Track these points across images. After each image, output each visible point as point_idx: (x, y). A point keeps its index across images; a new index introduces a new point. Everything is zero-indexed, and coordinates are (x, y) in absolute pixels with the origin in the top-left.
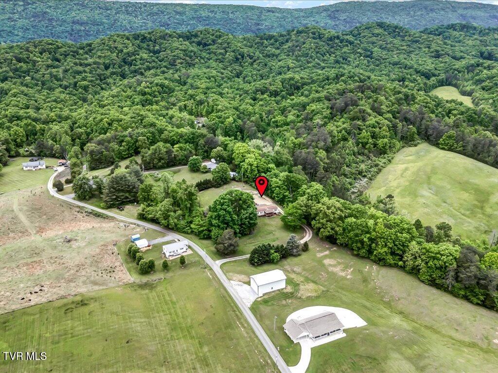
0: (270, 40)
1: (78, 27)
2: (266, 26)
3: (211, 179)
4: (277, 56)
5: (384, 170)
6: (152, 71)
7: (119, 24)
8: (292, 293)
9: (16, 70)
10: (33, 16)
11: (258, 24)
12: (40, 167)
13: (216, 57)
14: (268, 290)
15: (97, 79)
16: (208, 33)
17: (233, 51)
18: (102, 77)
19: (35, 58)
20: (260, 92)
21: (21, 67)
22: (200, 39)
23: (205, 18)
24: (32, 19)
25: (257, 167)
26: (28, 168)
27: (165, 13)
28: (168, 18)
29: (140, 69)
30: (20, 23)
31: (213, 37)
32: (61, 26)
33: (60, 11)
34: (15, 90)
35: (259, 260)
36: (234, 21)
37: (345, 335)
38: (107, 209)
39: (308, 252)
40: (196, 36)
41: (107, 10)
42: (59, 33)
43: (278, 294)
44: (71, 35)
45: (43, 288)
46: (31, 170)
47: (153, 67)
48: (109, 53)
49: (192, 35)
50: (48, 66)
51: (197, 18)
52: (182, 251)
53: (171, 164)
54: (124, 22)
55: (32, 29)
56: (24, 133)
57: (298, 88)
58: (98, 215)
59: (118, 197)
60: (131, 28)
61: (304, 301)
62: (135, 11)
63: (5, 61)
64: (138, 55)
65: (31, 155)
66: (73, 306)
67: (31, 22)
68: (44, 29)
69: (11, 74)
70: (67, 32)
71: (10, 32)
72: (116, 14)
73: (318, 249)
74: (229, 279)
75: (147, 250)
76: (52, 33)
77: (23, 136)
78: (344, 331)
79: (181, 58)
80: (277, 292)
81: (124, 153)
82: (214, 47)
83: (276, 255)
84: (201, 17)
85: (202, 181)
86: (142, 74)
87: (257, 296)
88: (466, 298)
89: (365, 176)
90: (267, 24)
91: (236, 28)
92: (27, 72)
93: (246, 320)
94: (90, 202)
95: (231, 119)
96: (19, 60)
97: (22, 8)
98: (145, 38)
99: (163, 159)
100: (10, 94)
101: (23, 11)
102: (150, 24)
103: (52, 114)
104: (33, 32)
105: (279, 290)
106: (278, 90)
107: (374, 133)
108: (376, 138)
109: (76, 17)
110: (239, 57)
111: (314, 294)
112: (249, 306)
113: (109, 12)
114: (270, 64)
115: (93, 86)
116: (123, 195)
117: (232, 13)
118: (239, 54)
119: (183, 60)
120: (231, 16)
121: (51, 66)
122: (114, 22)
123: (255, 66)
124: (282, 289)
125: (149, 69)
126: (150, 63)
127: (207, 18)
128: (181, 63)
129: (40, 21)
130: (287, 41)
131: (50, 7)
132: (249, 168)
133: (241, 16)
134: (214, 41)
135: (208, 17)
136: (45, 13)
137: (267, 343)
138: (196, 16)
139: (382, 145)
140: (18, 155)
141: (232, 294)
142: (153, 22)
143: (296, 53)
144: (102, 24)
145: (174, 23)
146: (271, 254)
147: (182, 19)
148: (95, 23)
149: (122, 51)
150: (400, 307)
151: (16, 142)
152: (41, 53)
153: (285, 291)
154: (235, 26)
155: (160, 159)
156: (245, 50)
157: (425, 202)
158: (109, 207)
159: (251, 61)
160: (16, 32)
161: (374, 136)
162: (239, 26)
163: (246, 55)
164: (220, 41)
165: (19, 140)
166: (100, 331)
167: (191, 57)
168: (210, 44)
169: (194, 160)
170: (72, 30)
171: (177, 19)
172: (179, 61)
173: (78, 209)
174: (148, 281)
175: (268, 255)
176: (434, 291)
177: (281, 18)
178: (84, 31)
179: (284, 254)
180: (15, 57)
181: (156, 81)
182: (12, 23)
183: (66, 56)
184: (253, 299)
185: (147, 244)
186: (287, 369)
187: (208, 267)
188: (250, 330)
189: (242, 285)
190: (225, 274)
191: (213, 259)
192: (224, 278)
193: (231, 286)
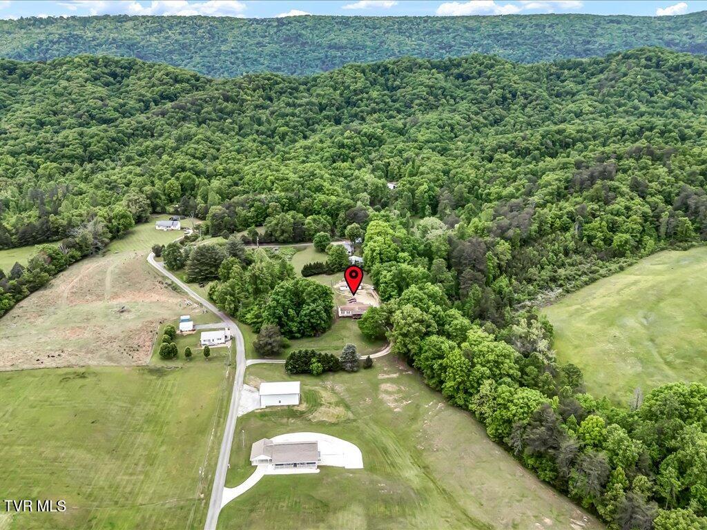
0: (575, 69)
1: (333, 52)
2: (601, 44)
3: (324, 263)
4: (574, 95)
5: (598, 283)
6: (376, 116)
7: (386, 46)
8: (302, 413)
9: (221, 111)
10: (286, 40)
11: (588, 42)
12: (172, 227)
13: (473, 96)
14: (274, 402)
15: (302, 125)
16: (476, 62)
17: (503, 88)
18: (311, 122)
19: (245, 97)
20: (503, 150)
21: (226, 107)
22: (461, 69)
23: (506, 36)
24: (284, 43)
25: (380, 254)
26: (161, 228)
27: (450, 31)
28: (454, 38)
29: (362, 112)
30: (268, 49)
31: (482, 68)
32: (313, 52)
33: (317, 32)
34: (200, 136)
35: (295, 367)
36: (550, 39)
37: (318, 471)
38: (189, 283)
39: (369, 370)
40: (459, 65)
41: (375, 29)
42: (310, 60)
43: (285, 410)
44: (324, 62)
45: (62, 354)
46: (162, 230)
47: (380, 110)
48: (331, 90)
49: (454, 65)
50: (257, 107)
51: (494, 35)
52: (220, 342)
53: (298, 239)
54: (392, 45)
55: (281, 57)
56: (180, 187)
57: (567, 146)
58: (175, 288)
59: (201, 271)
60: (399, 52)
61: (312, 425)
62: (411, 28)
63: (211, 101)
64: (367, 93)
65: (176, 212)
66: (71, 376)
67: (281, 47)
68: (293, 57)
69: (214, 115)
70: (319, 59)
71: (256, 60)
72: (385, 33)
73: (386, 369)
74: (244, 382)
75: (190, 334)
76: (301, 61)
77: (177, 191)
78: (319, 467)
79: (422, 98)
80: (287, 408)
81: (250, 220)
82: (478, 81)
83: (316, 365)
84: (501, 34)
85: (312, 264)
86: (363, 119)
87: (258, 407)
88: (534, 470)
89: (561, 286)
90: (603, 41)
91: (550, 49)
92: (230, 114)
93: (223, 430)
94: (178, 273)
95: (425, 187)
96: (227, 99)
97: (275, 29)
98: (387, 69)
99: (286, 232)
100: (193, 141)
101: (276, 33)
102: (426, 46)
103: (221, 167)
104: (281, 59)
105: (289, 406)
106: (531, 148)
107: (614, 223)
108: (614, 232)
109: (334, 39)
110: (509, 96)
111: (334, 420)
112: (239, 416)
113: (376, 31)
114: (553, 107)
115: (293, 133)
116: (207, 270)
117: (550, 27)
118: (510, 92)
119: (424, 100)
120: (548, 31)
121: (261, 106)
122: (380, 46)
123: (527, 110)
124: (294, 406)
125: (374, 111)
126: (378, 104)
127: (510, 34)
128: (420, 105)
129: (292, 46)
130: (602, 71)
131: (307, 27)
132: (370, 255)
133: (564, 31)
134: (480, 73)
135: (512, 34)
136: (299, 35)
137: (223, 458)
138: (494, 33)
139: (619, 243)
140: (164, 212)
141: (232, 400)
142: (431, 43)
143: (605, 90)
144: (364, 47)
145: (461, 43)
146: (312, 364)
147: (473, 38)
148: (355, 47)
149: (348, 87)
150: (430, 459)
151: (169, 196)
152: (254, 90)
153: (295, 408)
154: (550, 45)
155: (283, 232)
156: (521, 87)
157: (617, 334)
158: (191, 281)
159: (525, 101)
160: (262, 60)
161: (613, 227)
162: (556, 46)
163: (519, 93)
164: (489, 72)
165: (172, 195)
166: (77, 405)
167: (436, 96)
168: (474, 78)
169: (320, 237)
170: (326, 56)
171: (465, 38)
172: (417, 101)
173: (160, 279)
174: (163, 367)
175: (308, 363)
176: (498, 452)
177: (629, 32)
178: (340, 57)
179: (332, 367)
180: (223, 95)
181: (364, 130)
182: (260, 49)
183: (281, 93)
184: (250, 409)
185: (191, 328)
186: (220, 489)
187: (233, 365)
188: (219, 440)
189: (252, 392)
190: (245, 376)
191: (247, 357)
192: (241, 379)
193: (240, 391)
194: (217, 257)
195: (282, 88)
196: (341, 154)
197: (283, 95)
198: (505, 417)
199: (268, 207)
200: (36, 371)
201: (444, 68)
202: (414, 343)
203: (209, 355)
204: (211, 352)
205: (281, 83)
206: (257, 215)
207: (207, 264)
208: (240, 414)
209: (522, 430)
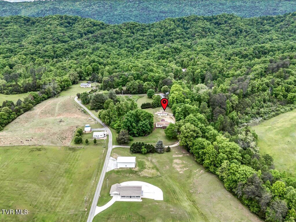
0: (269, 20)
1: (162, 14)
2: (281, 10)
3: (151, 103)
4: (269, 31)
5: (280, 116)
6: (178, 40)
7: (184, 12)
8: (136, 172)
9: (112, 38)
10: (142, 9)
11: (275, 9)
12: (87, 86)
13: (222, 32)
14: (123, 166)
15: (146, 44)
16: (224, 17)
17: (236, 28)
18: (150, 43)
19: (123, 32)
20: (235, 55)
21: (114, 36)
22: (217, 20)
23: (238, 7)
24: (141, 11)
25: (176, 99)
26: (83, 86)
27: (213, 5)
28: (214, 8)
29: (172, 38)
30: (135, 13)
31: (227, 20)
32: (153, 14)
33: (155, 6)
34: (102, 48)
35: (134, 150)
36: (258, 8)
37: (141, 200)
38: (91, 110)
39: (169, 153)
40: (216, 18)
41: (180, 4)
42: (152, 18)
43: (128, 170)
44: (157, 19)
45: (32, 139)
46: (83, 87)
47: (180, 38)
48: (160, 29)
49: (214, 18)
50: (128, 36)
51: (233, 6)
52: (102, 137)
53: (140, 92)
54: (187, 11)
55: (139, 16)
56: (92, 69)
57: (265, 53)
58: (85, 112)
59: (97, 105)
60: (190, 14)
61: (140, 177)
62: (196, 4)
63: (108, 33)
64: (175, 30)
65: (90, 80)
66: (35, 150)
67: (140, 12)
68: (145, 16)
69: (109, 40)
70: (155, 17)
71: (129, 18)
72: (184, 6)
73: (176, 153)
74: (111, 156)
75: (90, 133)
76: (148, 18)
77: (91, 71)
78: (142, 198)
79: (199, 32)
80: (129, 169)
81: (120, 84)
82: (225, 25)
83: (144, 149)
84: (236, 6)
85: (146, 103)
86: (173, 41)
87: (116, 168)
88: (248, 206)
89: (262, 116)
90: (282, 9)
91: (258, 12)
92: (116, 39)
93: (99, 178)
94: (87, 105)
95: (199, 70)
96: (115, 33)
97: (138, 5)
98: (184, 20)
99: (135, 89)
100: (99, 50)
101: (137, 6)
102: (202, 11)
103: (110, 61)
104: (140, 17)
105: (130, 168)
106: (248, 54)
107: (288, 88)
108: (288, 92)
109: (162, 9)
110: (239, 32)
111: (150, 176)
112: (107, 171)
113: (180, 5)
114: (259, 37)
115: (142, 47)
116: (99, 104)
117: (258, 2)
118: (239, 30)
119: (200, 33)
120: (257, 4)
121: (129, 36)
122: (182, 11)
123: (247, 38)
124: (132, 168)
125: (178, 38)
126: (179, 35)
128: (198, 35)
129: (144, 12)
130: (282, 21)
131: (151, 4)
132: (172, 99)
133: (264, 4)
134: (226, 22)
135: (240, 6)
136: (147, 7)
137: (98, 191)
138: (233, 5)
139: (290, 97)
140: (85, 80)
141: (104, 164)
142: (204, 10)
143: (283, 29)
144: (175, 12)
145: (217, 10)
146: (142, 149)
147: (223, 8)
148: (171, 12)
149: (167, 28)
150: (196, 197)
151: (87, 73)
152: (127, 29)
153: (133, 169)
154: (258, 11)
155: (134, 89)
156: (244, 28)
157: (290, 140)
158: (92, 109)
159: (246, 34)
160: (131, 18)
161: (288, 90)
162: (260, 11)
163: (243, 30)
164: (230, 21)
165: (89, 73)
166: (35, 163)
167: (206, 32)
168: (223, 24)
169: (150, 91)
170: (159, 16)
171: (219, 8)
172: (197, 34)
173: (79, 108)
174: (75, 147)
175: (140, 148)
176: (229, 196)
177: (294, 5)
178: (164, 16)
179: (151, 150)
180: (113, 31)
181: (173, 46)
182: (131, 13)
184: (112, 169)
185: (90, 130)
186: (94, 207)
187: (106, 148)
188: (96, 183)
189: (114, 161)
190: (111, 153)
191: (113, 144)
192: (110, 154)
193: (108, 160)
194: (103, 99)
195: (138, 28)
196: (162, 56)
197: (139, 31)
198: (234, 179)
199: (128, 78)
200: (20, 147)
201: (210, 20)
202: (190, 141)
203: (96, 142)
204: (97, 142)
205: (138, 26)
206: (123, 81)
207: (99, 102)
208: (108, 171)
209: (242, 186)
